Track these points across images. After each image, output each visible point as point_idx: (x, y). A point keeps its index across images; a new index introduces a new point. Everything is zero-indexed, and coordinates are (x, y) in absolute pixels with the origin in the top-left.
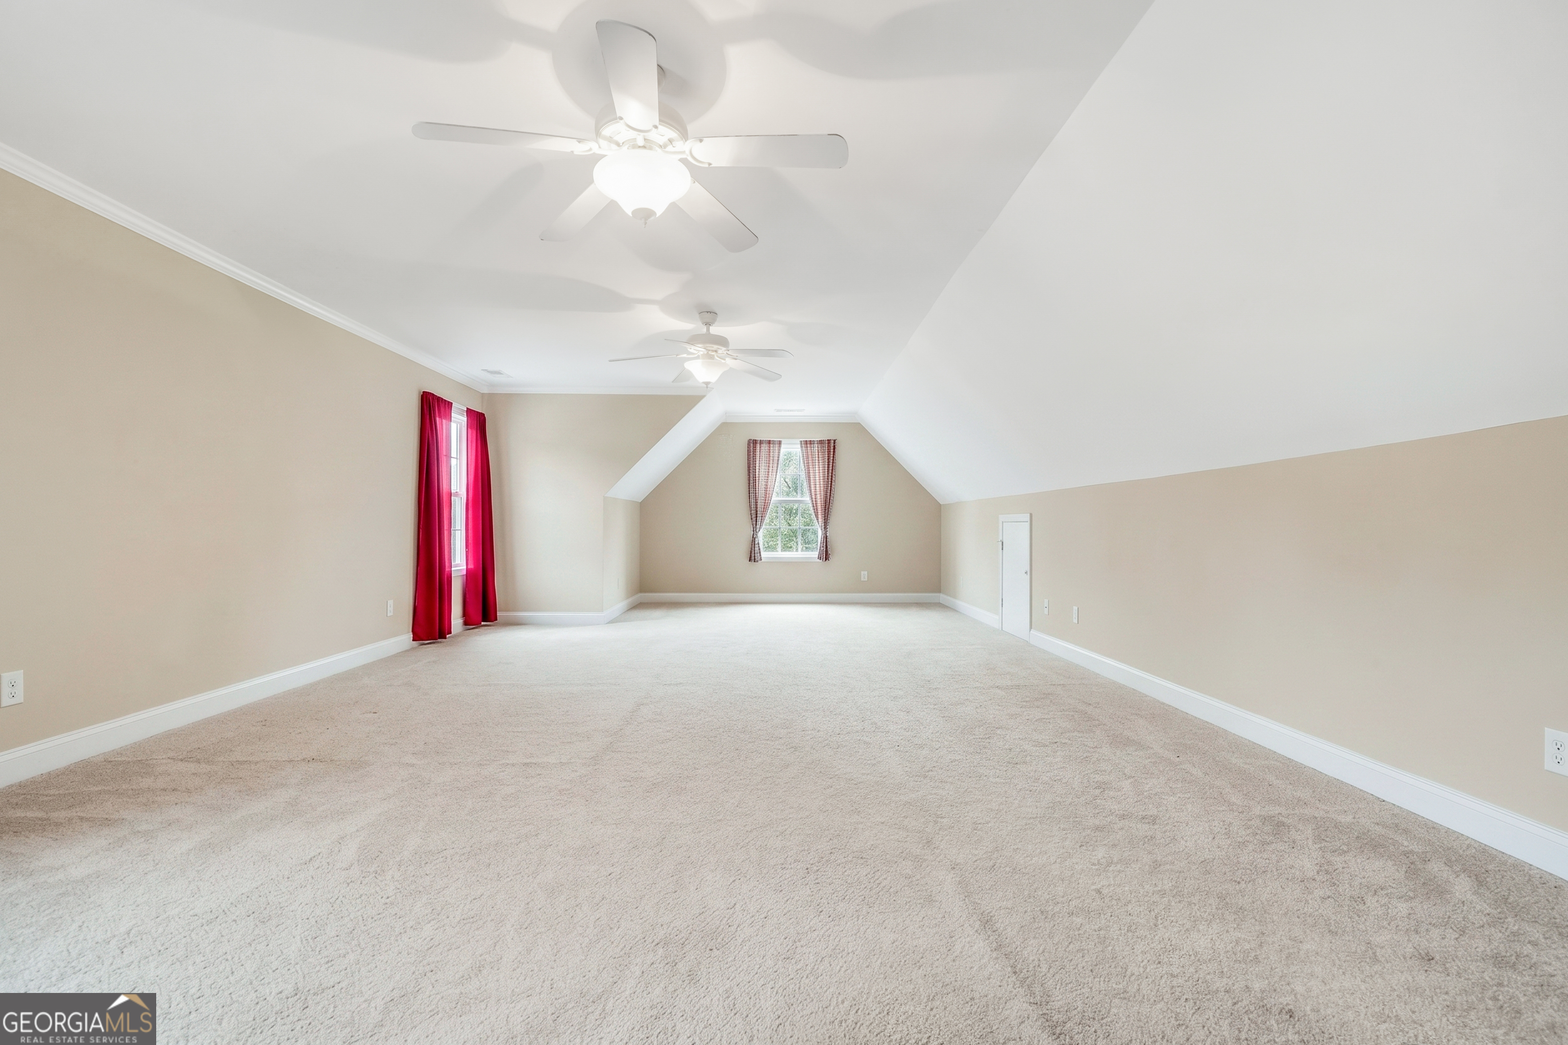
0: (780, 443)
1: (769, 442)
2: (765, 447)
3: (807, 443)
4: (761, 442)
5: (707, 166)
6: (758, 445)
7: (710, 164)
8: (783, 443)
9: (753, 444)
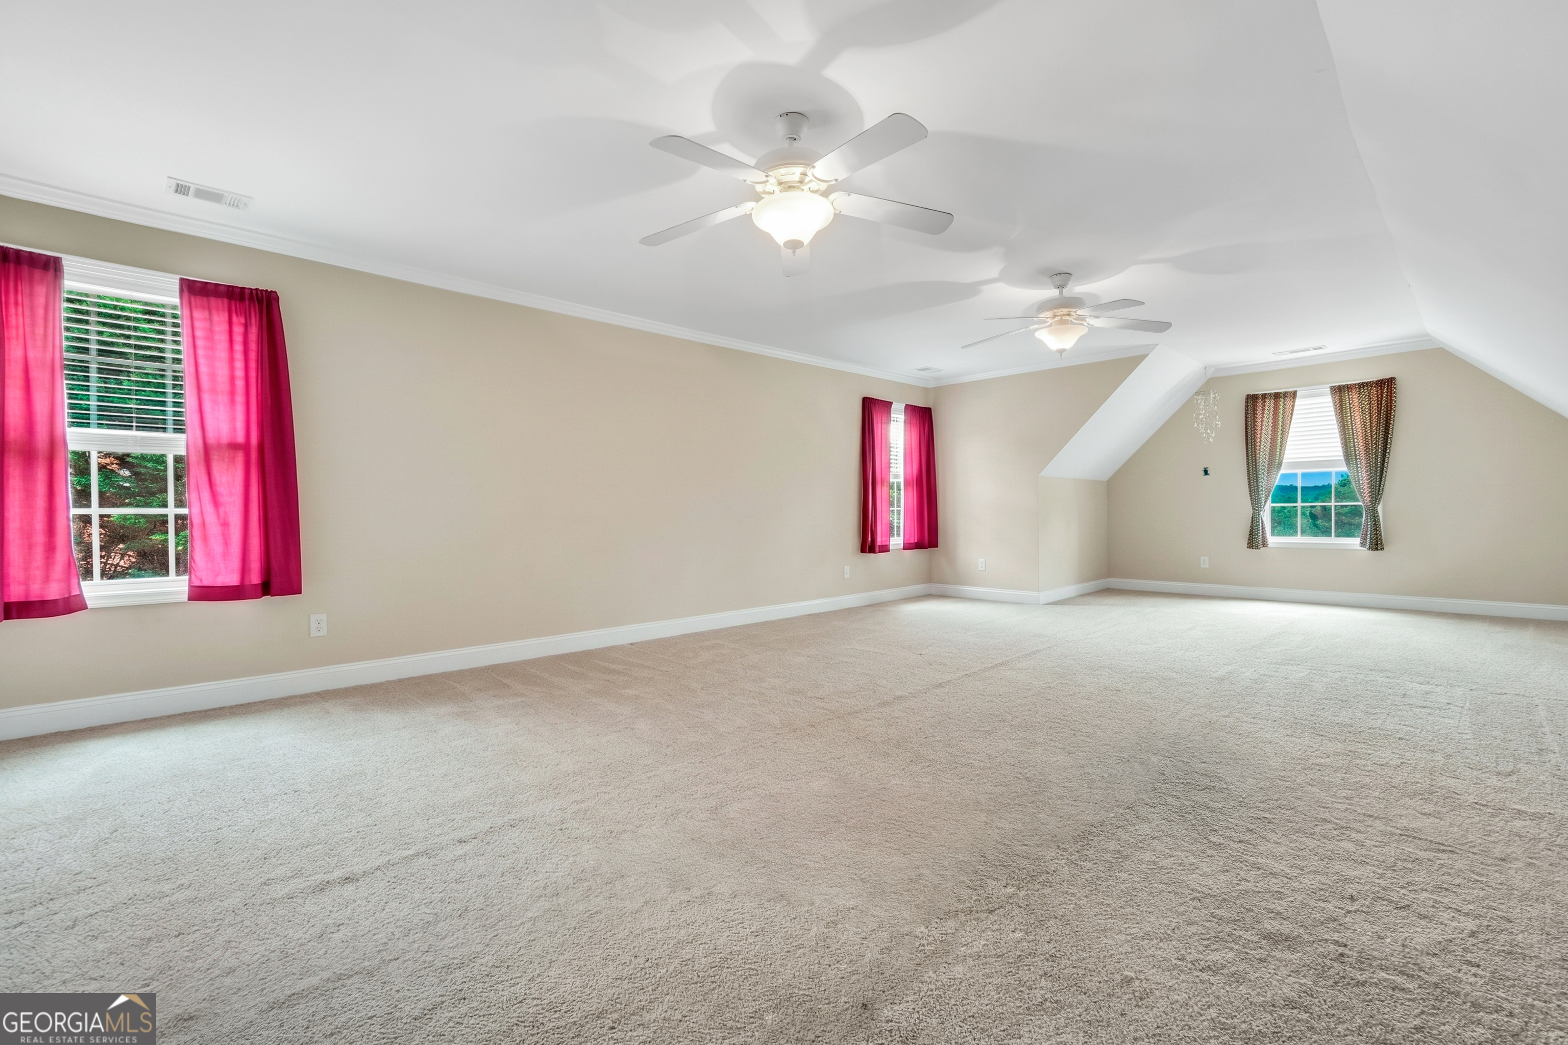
0: (1295, 393)
1: (1277, 396)
2: (1270, 404)
3: (1340, 391)
4: (1264, 396)
5: (834, 182)
6: (1260, 404)
7: (836, 180)
8: (1298, 394)
9: (1252, 401)
